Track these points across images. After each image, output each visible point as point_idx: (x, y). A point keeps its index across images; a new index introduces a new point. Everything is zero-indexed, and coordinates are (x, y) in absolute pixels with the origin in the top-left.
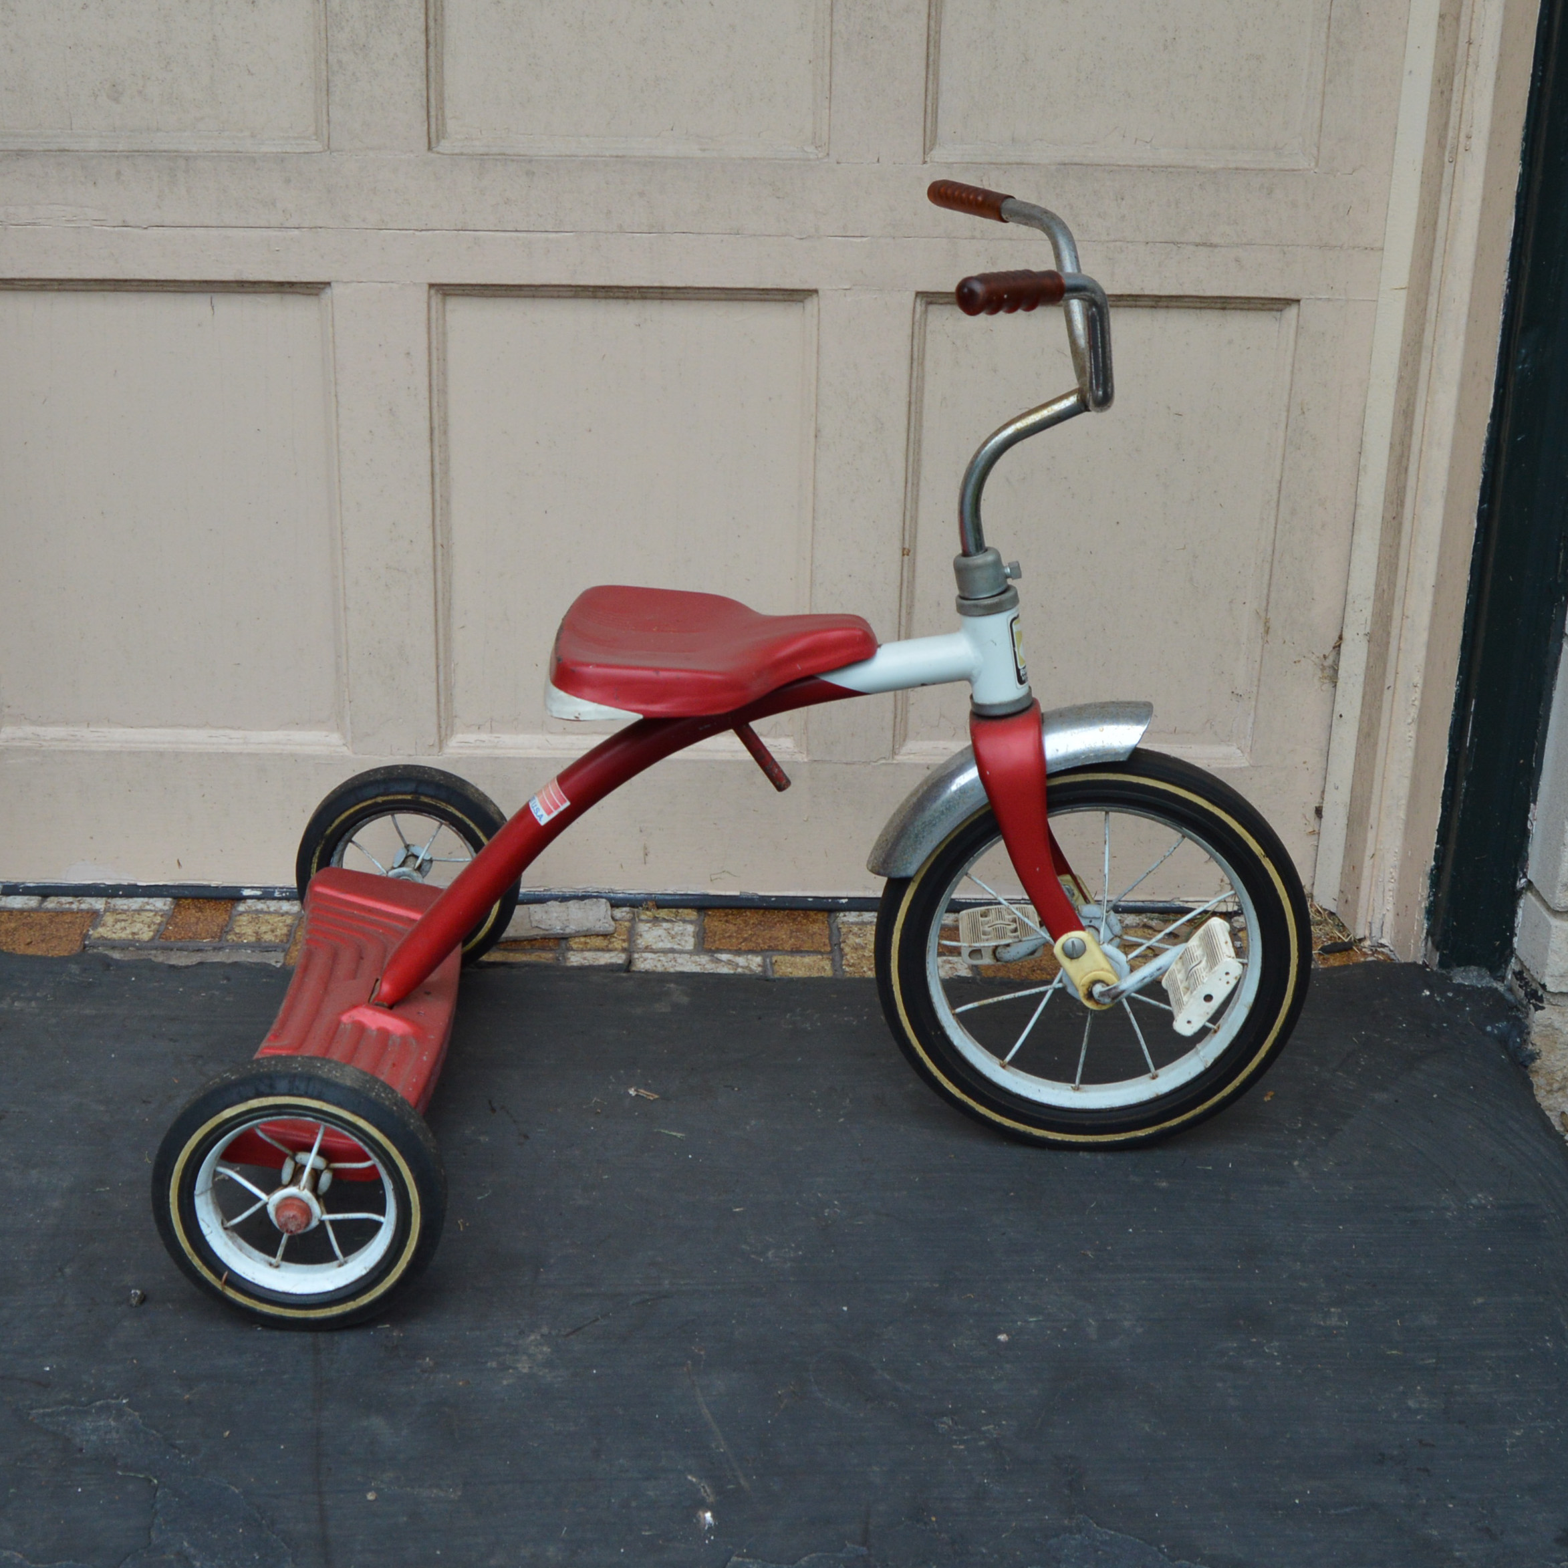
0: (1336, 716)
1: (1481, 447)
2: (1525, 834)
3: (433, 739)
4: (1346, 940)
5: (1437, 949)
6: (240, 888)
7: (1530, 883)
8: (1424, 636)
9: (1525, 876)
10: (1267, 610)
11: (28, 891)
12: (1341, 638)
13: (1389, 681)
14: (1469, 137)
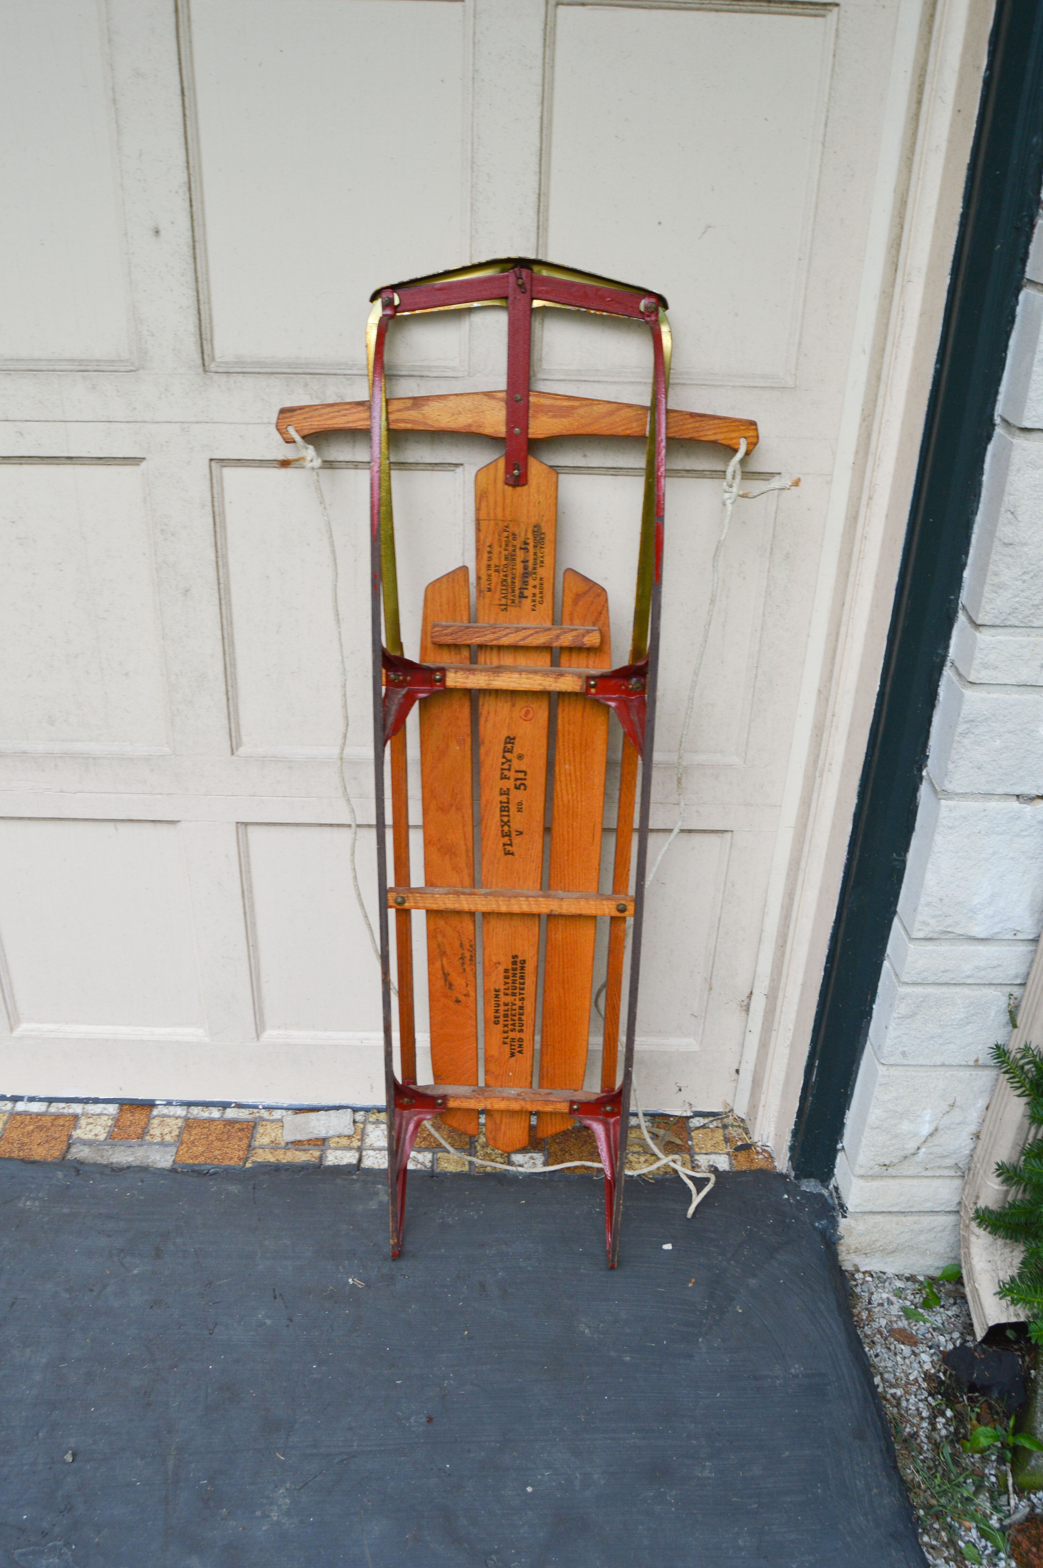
0: (747, 1031)
1: (828, 936)
2: (842, 1125)
3: (254, 1035)
4: (749, 1142)
5: (794, 1170)
6: (154, 1100)
7: (843, 1146)
8: (795, 1007)
9: (842, 1143)
10: (711, 978)
11: (41, 1100)
12: (751, 993)
13: (775, 1027)
14: (831, 765)
